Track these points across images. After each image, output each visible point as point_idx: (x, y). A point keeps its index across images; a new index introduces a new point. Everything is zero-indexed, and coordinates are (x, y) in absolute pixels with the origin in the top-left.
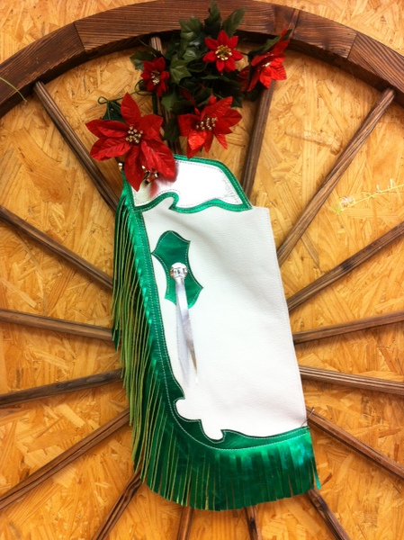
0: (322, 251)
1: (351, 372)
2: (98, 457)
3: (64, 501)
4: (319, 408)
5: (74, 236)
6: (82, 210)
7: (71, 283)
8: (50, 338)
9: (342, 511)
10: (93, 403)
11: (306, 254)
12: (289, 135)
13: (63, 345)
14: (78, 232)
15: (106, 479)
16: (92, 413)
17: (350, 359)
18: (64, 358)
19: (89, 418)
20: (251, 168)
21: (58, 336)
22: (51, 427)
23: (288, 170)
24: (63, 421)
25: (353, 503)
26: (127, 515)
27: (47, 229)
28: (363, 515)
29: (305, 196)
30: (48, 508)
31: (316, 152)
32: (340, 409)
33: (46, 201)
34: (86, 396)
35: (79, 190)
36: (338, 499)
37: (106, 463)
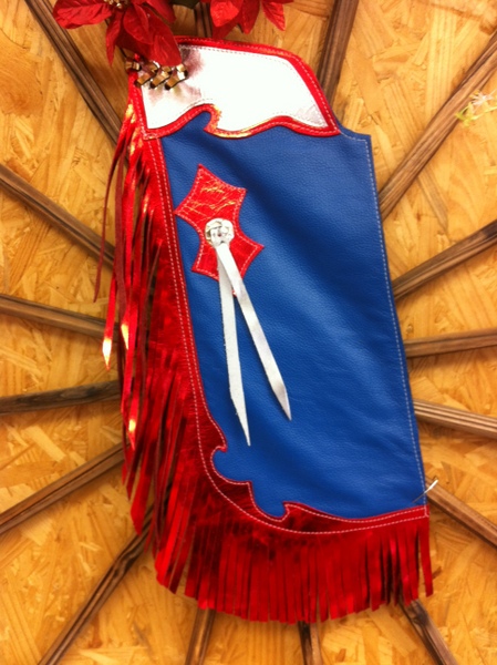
0: (455, 204)
1: (487, 412)
2: (84, 507)
3: (36, 563)
4: (429, 466)
5: (47, 170)
6: (60, 126)
7: (44, 245)
8: (14, 328)
9: (454, 626)
10: (78, 428)
11: (425, 209)
13: (33, 338)
14: (53, 163)
15: (95, 538)
16: (75, 442)
17: (488, 390)
18: (34, 358)
19: (72, 450)
21: (26, 326)
22: (17, 457)
23: (402, 59)
24: (34, 449)
25: (472, 615)
26: (125, 593)
27: (8, 157)
28: (486, 635)
29: (430, 107)
30: (14, 570)
31: (454, 28)
32: (463, 469)
33: (7, 113)
34: (68, 417)
35: (56, 94)
36: (448, 607)
37: (96, 517)
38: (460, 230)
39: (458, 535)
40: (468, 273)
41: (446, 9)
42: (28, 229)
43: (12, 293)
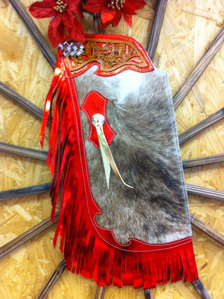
0: (208, 100)
3: (17, 270)
4: (200, 216)
6: (31, 66)
7: (23, 120)
8: (8, 159)
9: (214, 290)
11: (195, 102)
12: (185, 12)
13: (17, 163)
14: (28, 83)
15: (47, 257)
18: (17, 172)
19: (35, 215)
20: (155, 34)
23: (184, 38)
24: (17, 216)
27: (6, 80)
29: (196, 59)
30: (7, 275)
31: (205, 25)
32: (216, 217)
33: (5, 60)
34: (34, 200)
35: (29, 52)
36: (211, 281)
37: (47, 247)
38: (210, 111)
39: (214, 247)
40: (214, 129)
41: (202, 17)
42: (15, 113)
43: (7, 142)
